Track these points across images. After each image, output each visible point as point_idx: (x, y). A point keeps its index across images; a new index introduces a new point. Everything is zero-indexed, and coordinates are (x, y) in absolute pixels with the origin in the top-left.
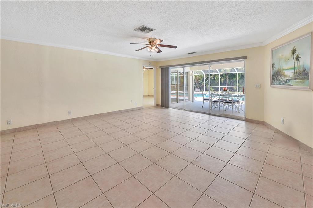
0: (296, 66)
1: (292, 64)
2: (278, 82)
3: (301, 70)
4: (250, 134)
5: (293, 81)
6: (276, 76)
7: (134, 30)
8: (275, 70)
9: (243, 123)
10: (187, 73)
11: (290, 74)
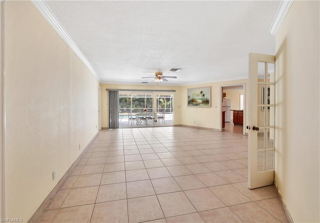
0: (203, 98)
1: (201, 97)
2: (192, 105)
3: (206, 100)
5: (202, 104)
6: (191, 102)
7: (170, 70)
8: (191, 99)
11: (200, 101)
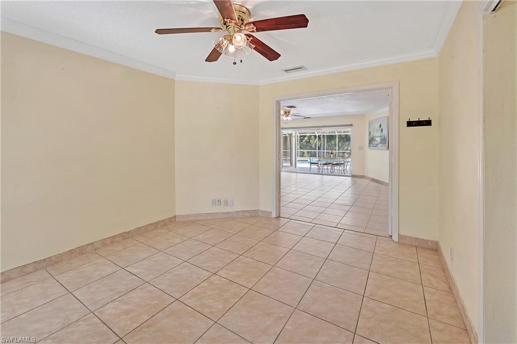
0: (381, 135)
1: (379, 134)
2: (372, 145)
3: (383, 137)
4: (354, 184)
5: (380, 144)
6: (371, 140)
8: (371, 136)
9: (350, 178)
10: (291, 135)
11: (378, 139)
